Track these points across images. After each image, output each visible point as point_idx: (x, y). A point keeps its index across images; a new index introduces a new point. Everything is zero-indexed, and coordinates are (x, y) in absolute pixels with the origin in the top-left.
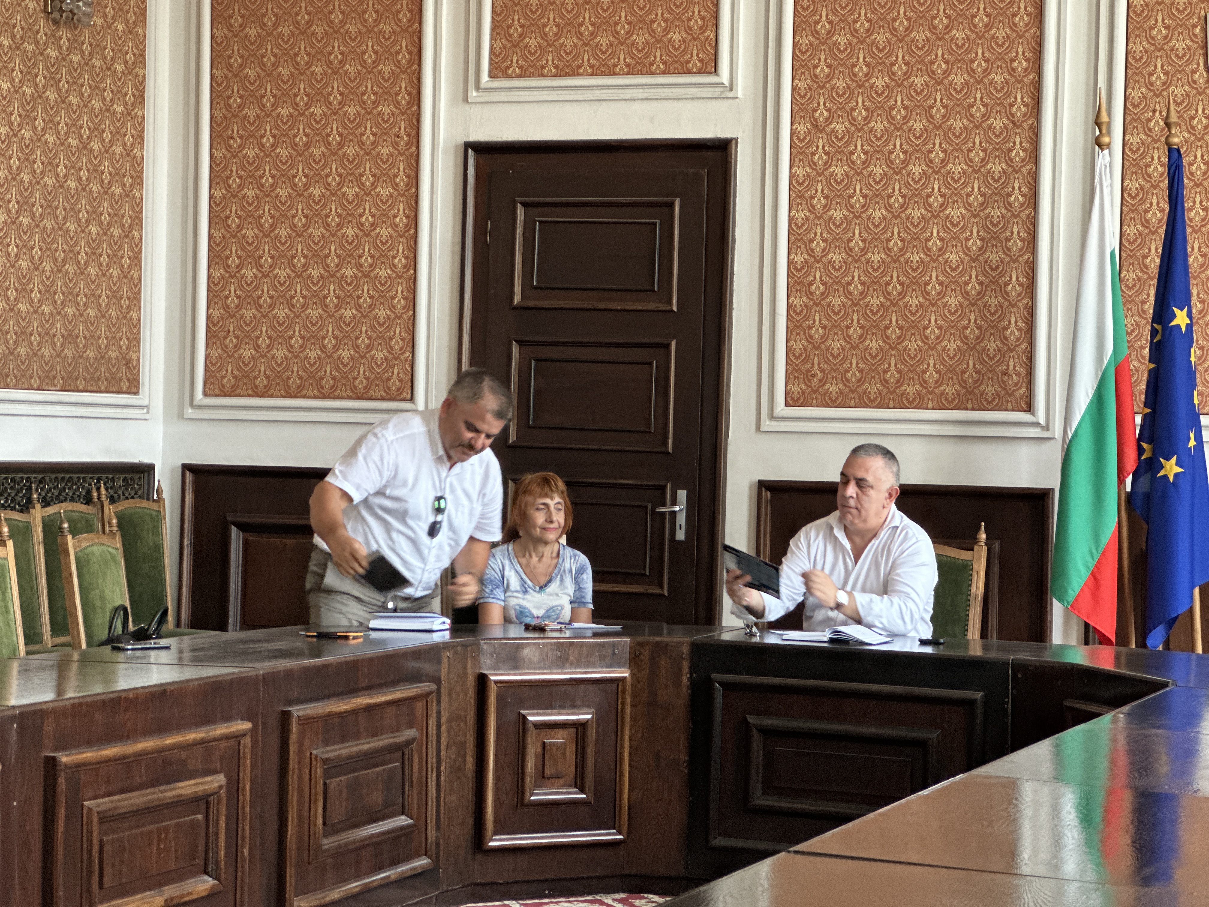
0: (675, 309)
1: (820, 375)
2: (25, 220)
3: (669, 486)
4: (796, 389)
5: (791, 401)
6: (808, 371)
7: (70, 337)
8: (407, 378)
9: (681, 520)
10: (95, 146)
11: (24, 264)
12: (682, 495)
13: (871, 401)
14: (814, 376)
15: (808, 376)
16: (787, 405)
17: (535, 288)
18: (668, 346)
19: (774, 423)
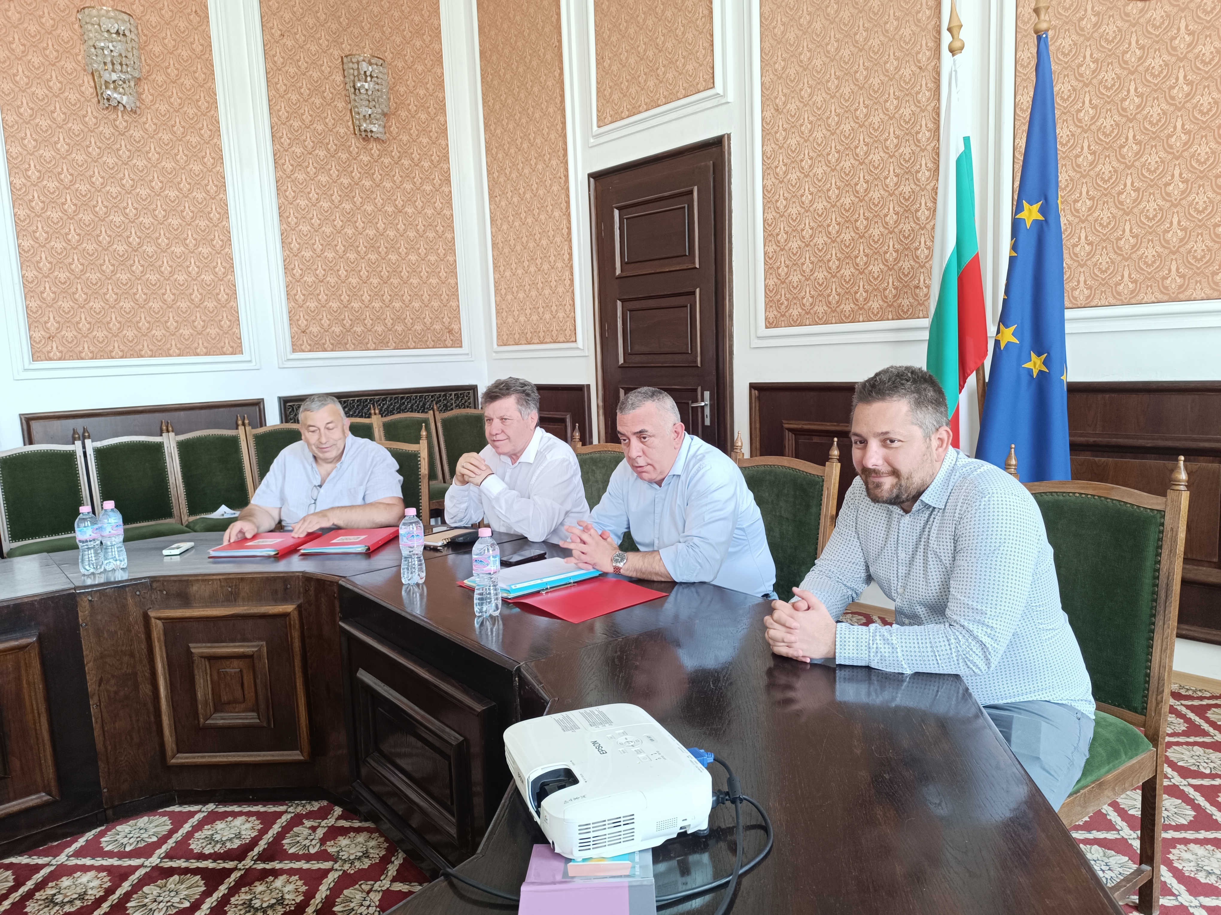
0: (697, 266)
1: (786, 303)
2: (352, 256)
3: (699, 389)
4: (771, 315)
5: (769, 325)
6: (779, 301)
7: (399, 319)
8: (573, 328)
9: (707, 411)
10: (410, 210)
11: (354, 281)
12: (707, 394)
13: (820, 319)
14: (782, 304)
15: (779, 303)
16: (767, 327)
17: (627, 263)
18: (694, 293)
19: (760, 341)
